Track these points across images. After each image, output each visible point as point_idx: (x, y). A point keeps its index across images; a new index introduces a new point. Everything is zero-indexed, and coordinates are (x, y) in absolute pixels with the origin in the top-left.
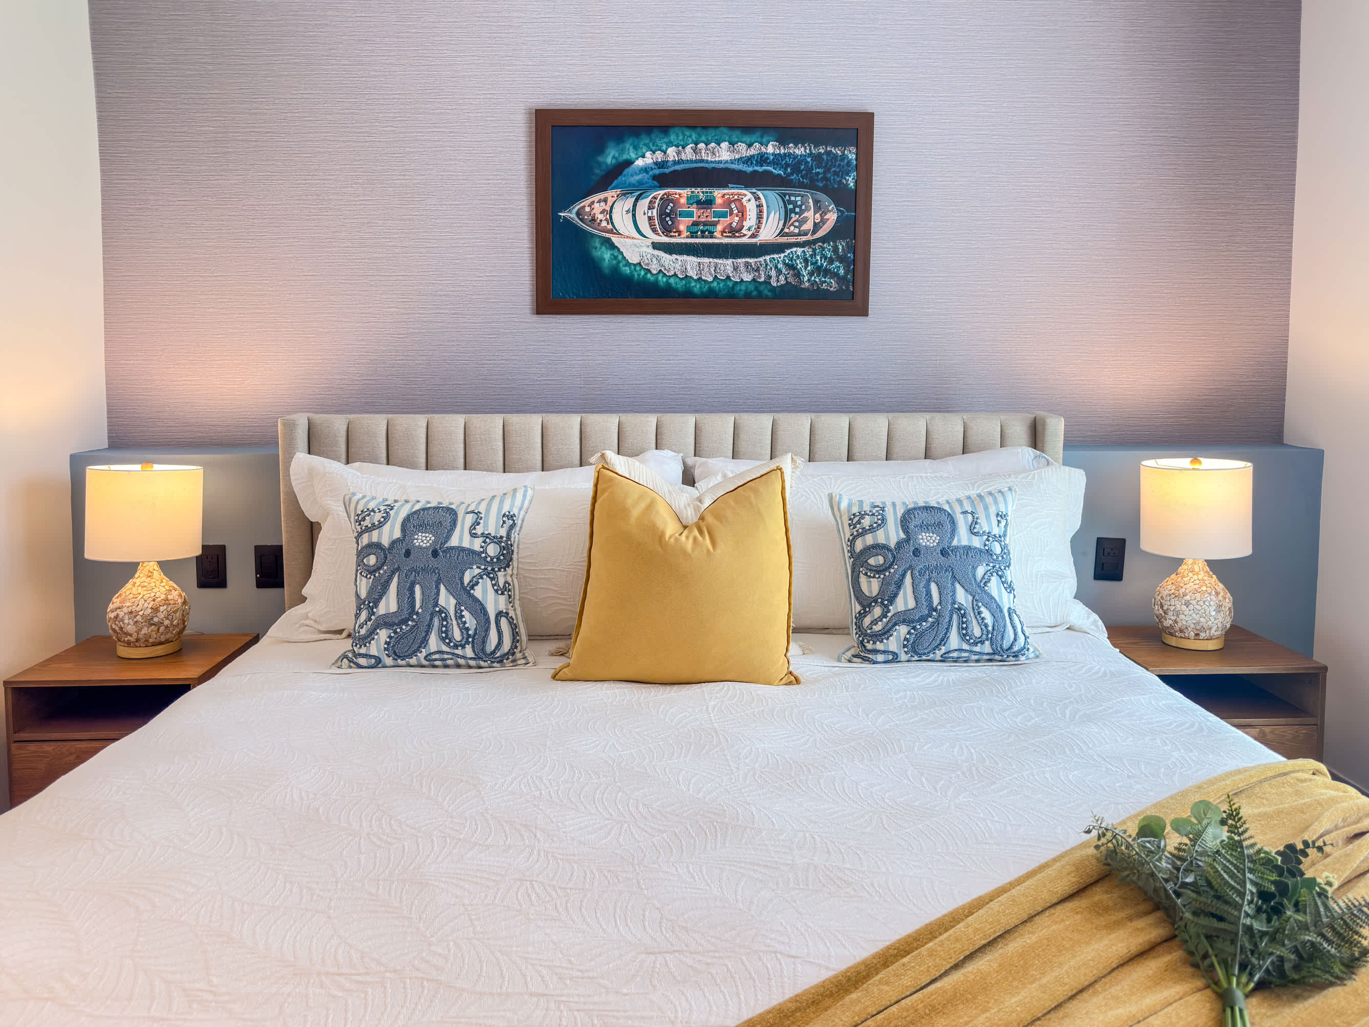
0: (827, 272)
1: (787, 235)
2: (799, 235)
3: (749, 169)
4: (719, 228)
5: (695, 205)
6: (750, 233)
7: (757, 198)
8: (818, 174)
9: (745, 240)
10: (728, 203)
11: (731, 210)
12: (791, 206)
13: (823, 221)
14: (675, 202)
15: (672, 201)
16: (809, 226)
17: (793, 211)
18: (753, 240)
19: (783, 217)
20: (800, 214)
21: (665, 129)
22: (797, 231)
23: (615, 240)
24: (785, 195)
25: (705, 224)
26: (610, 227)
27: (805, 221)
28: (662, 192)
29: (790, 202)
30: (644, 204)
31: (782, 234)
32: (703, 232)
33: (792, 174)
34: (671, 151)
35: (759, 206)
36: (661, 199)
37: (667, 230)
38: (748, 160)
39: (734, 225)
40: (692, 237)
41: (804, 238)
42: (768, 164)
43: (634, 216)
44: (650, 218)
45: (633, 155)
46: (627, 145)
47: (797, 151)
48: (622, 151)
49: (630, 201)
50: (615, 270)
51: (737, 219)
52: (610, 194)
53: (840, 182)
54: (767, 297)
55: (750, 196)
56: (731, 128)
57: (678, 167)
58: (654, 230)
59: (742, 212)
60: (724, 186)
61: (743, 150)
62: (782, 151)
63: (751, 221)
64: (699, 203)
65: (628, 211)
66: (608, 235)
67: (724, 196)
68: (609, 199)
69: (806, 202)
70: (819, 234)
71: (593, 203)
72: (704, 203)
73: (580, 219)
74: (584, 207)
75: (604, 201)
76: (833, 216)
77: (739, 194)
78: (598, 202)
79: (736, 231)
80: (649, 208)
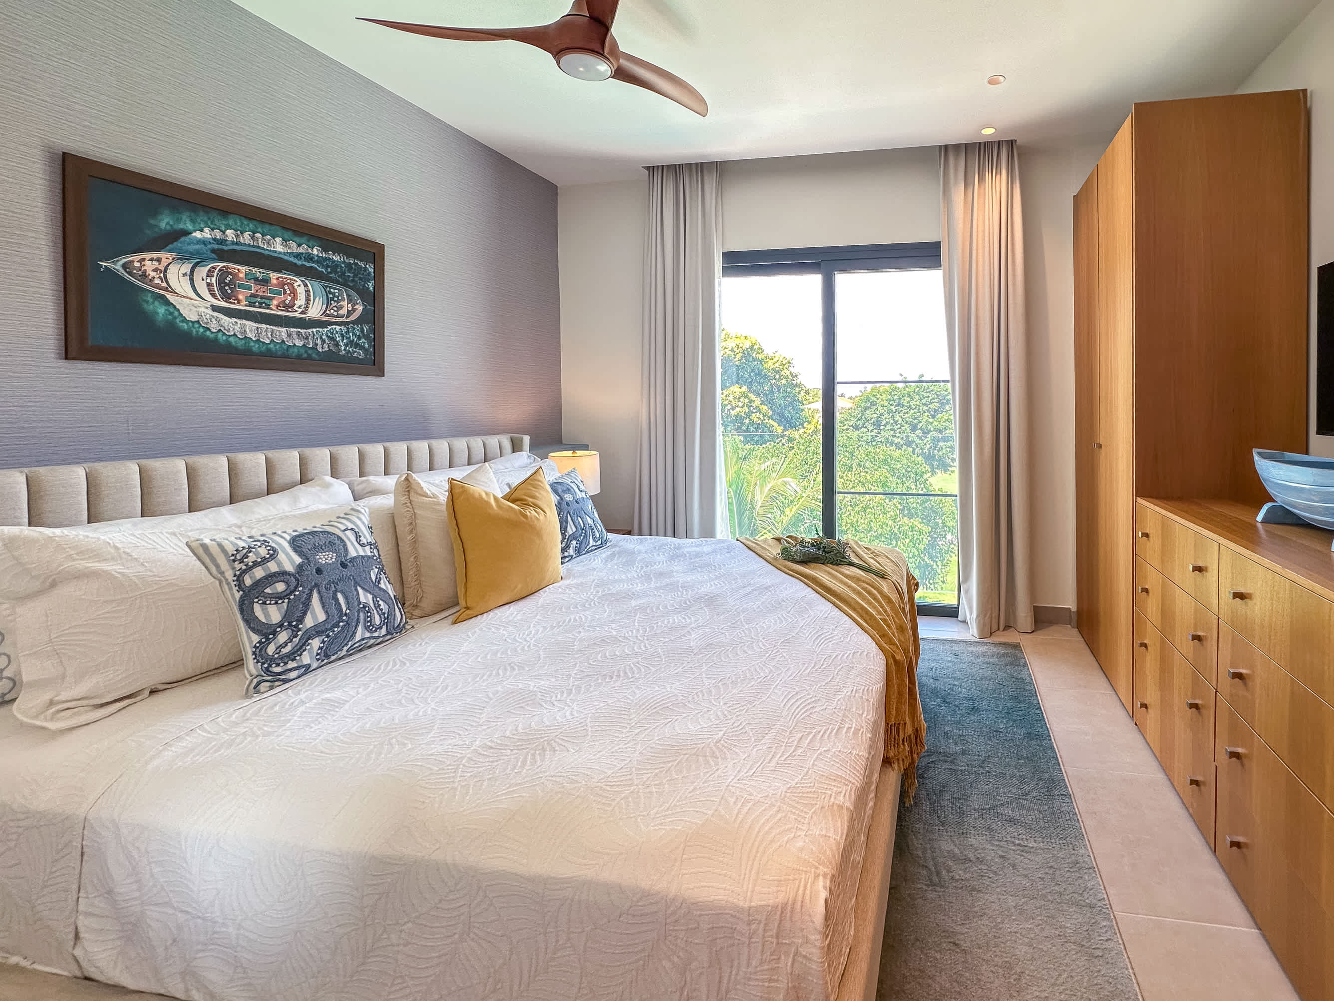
0: (357, 345)
1: (328, 315)
2: (335, 316)
3: (299, 263)
4: (275, 302)
5: (252, 281)
6: (300, 310)
7: (306, 285)
8: (348, 276)
9: (296, 315)
10: (282, 285)
11: (285, 290)
12: (331, 296)
13: (354, 310)
14: (235, 275)
15: (231, 273)
16: (344, 311)
17: (332, 299)
18: (304, 316)
19: (325, 302)
20: (338, 302)
21: (222, 213)
22: (335, 314)
23: (170, 297)
24: (327, 287)
25: (262, 298)
26: (164, 285)
27: (342, 307)
28: (222, 265)
29: (330, 293)
30: (202, 272)
31: (325, 314)
32: (259, 303)
33: (331, 273)
34: (229, 232)
35: (307, 291)
36: (220, 270)
37: (227, 297)
38: (298, 256)
39: (287, 302)
40: (250, 306)
41: (341, 320)
42: (313, 262)
43: (192, 280)
44: (208, 284)
45: (189, 226)
46: (184, 217)
47: (334, 257)
48: (179, 220)
49: (186, 268)
50: (171, 324)
51: (289, 298)
52: (166, 256)
53: (364, 286)
54: (314, 360)
55: (299, 282)
56: (283, 228)
57: (236, 248)
58: (213, 295)
59: (294, 293)
60: (279, 271)
61: (294, 247)
62: (324, 255)
63: (301, 301)
64: (256, 279)
65: (185, 275)
66: (161, 292)
67: (278, 278)
68: (164, 260)
69: (342, 295)
70: (351, 319)
71: (144, 260)
72: (261, 281)
73: (129, 273)
74: (132, 262)
75: (159, 260)
76: (360, 308)
77: (291, 280)
78: (152, 260)
79: (289, 307)
80: (208, 276)
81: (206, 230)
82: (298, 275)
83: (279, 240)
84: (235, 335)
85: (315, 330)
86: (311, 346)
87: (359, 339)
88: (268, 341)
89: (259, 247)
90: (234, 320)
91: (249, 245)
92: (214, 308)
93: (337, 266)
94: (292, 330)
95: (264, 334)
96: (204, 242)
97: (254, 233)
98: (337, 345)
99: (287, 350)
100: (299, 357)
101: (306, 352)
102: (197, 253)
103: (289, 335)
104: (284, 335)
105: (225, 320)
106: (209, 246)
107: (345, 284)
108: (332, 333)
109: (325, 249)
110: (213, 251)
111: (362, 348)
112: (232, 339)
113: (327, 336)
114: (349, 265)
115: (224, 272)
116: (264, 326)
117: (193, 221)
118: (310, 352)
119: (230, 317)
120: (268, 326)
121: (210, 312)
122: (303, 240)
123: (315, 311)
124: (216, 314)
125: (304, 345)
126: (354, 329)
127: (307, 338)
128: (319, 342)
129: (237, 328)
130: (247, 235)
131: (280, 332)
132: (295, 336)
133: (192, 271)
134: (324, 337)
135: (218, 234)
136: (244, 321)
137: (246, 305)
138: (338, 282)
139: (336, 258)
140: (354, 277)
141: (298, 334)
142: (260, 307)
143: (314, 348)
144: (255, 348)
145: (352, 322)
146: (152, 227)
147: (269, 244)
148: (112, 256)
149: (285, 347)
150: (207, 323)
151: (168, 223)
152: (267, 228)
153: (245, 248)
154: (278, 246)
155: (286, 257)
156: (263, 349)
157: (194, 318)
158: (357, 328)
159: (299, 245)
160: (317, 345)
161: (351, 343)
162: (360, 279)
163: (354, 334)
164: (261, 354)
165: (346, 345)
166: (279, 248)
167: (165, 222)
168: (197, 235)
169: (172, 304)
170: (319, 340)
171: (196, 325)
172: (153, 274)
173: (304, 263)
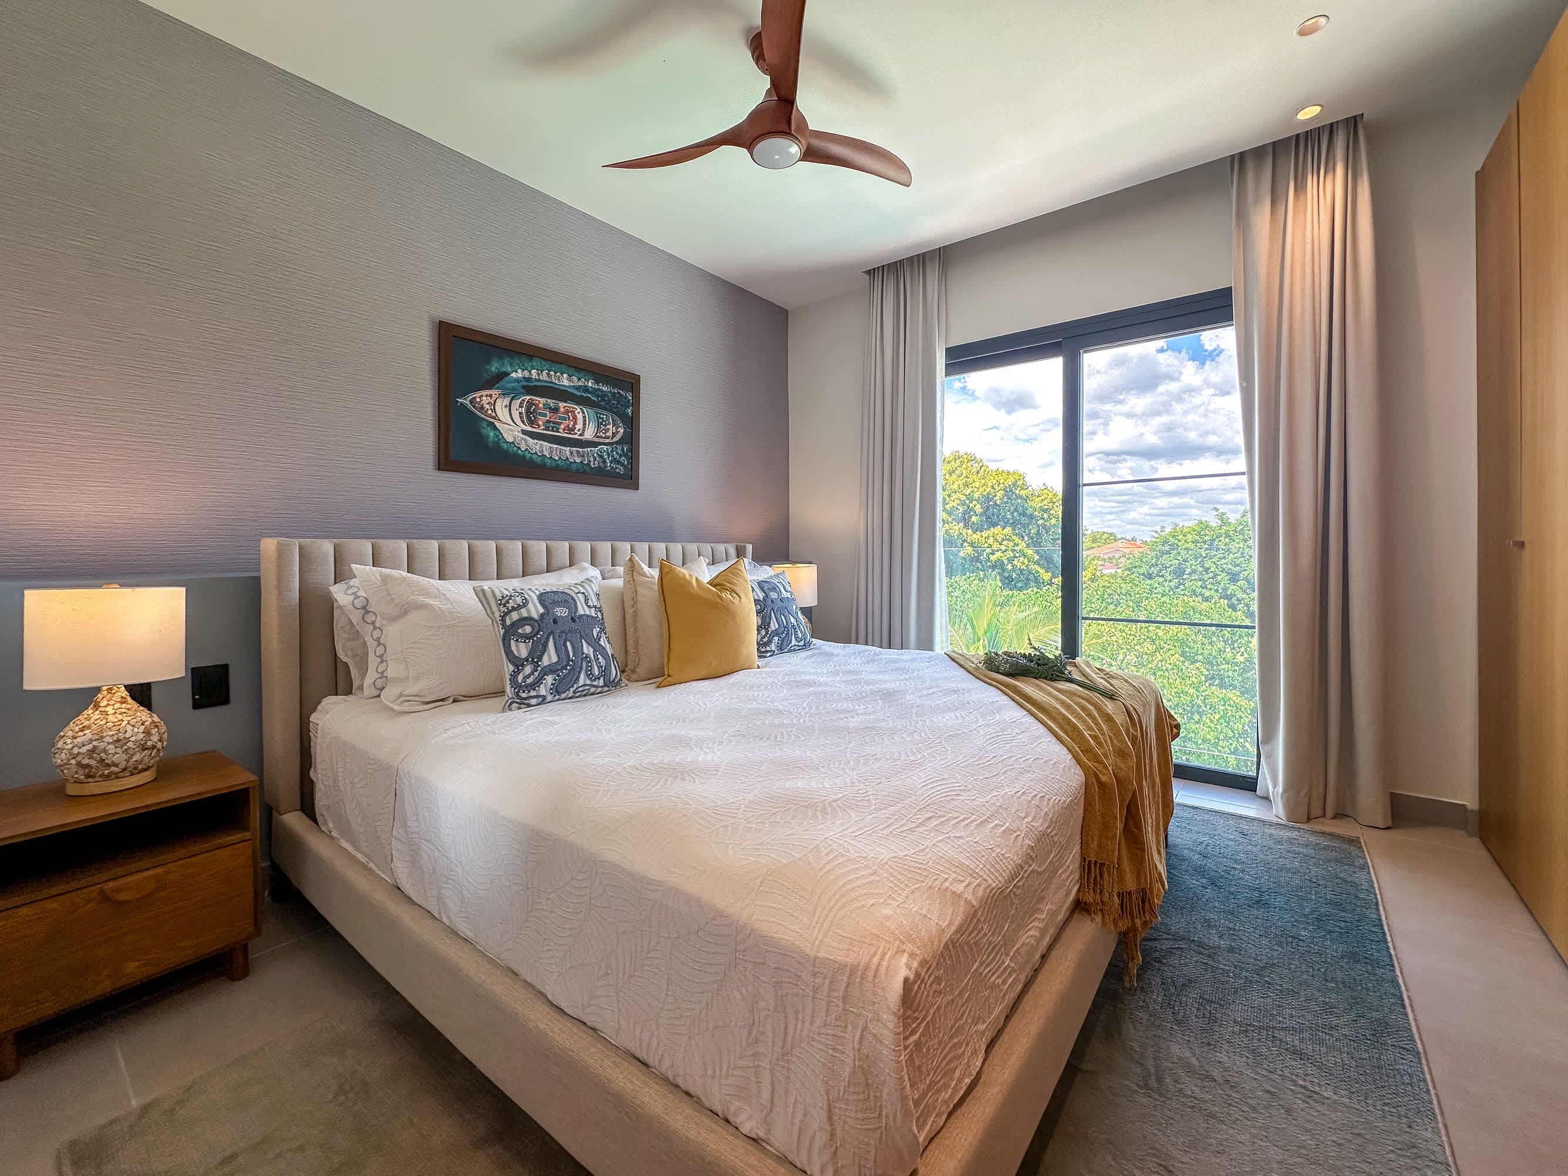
0: (619, 462)
1: (598, 437)
2: (604, 438)
3: (579, 394)
4: (562, 427)
5: (548, 410)
6: (579, 433)
7: (583, 413)
8: (614, 404)
9: (576, 436)
10: (567, 412)
11: (569, 416)
12: (601, 421)
13: (617, 432)
14: (537, 405)
15: (534, 404)
16: (610, 434)
17: (601, 423)
18: (581, 438)
19: (597, 426)
20: (605, 425)
21: (531, 357)
22: (604, 435)
23: (497, 424)
24: (598, 413)
25: (554, 423)
26: (494, 414)
27: (608, 429)
28: (528, 398)
29: (600, 418)
30: (516, 403)
31: (596, 436)
32: (553, 428)
33: (600, 401)
34: (534, 372)
35: (584, 417)
36: (527, 402)
37: (532, 423)
38: (578, 388)
39: (571, 426)
40: (545, 430)
41: (607, 441)
42: (589, 393)
43: (510, 410)
44: (520, 413)
45: (509, 369)
46: (506, 362)
47: (603, 388)
48: (503, 365)
49: (507, 401)
50: (497, 444)
51: (572, 423)
52: (495, 392)
53: (625, 412)
54: (588, 474)
55: (579, 410)
56: (569, 366)
57: (537, 384)
58: (523, 422)
59: (575, 418)
60: (566, 402)
61: (575, 381)
62: (596, 387)
63: (579, 426)
64: (550, 408)
65: (506, 406)
66: (492, 420)
67: (565, 407)
68: (493, 396)
69: (608, 419)
70: (616, 439)
71: (482, 396)
72: (553, 409)
73: (473, 406)
74: (475, 398)
75: (491, 396)
76: (622, 430)
77: (573, 408)
78: (486, 396)
79: (571, 430)
80: (520, 407)
81: (519, 371)
82: (578, 404)
83: (565, 375)
84: (536, 453)
85: (589, 449)
86: (586, 462)
87: (620, 457)
88: (557, 458)
89: (552, 383)
90: (536, 441)
91: (546, 381)
92: (524, 432)
93: (605, 395)
94: (574, 449)
95: (555, 452)
96: (517, 380)
97: (549, 371)
98: (604, 462)
99: (570, 465)
100: (577, 471)
101: (583, 467)
102: (514, 389)
103: (571, 453)
104: (568, 453)
105: (530, 441)
106: (521, 384)
107: (611, 411)
108: (601, 452)
109: (597, 383)
110: (524, 387)
111: (623, 465)
112: (534, 456)
113: (598, 454)
114: (614, 394)
115: (530, 403)
116: (555, 446)
117: (511, 365)
118: (585, 467)
119: (533, 439)
120: (557, 446)
121: (520, 435)
122: (581, 375)
123: (589, 435)
124: (524, 436)
125: (581, 462)
126: (617, 448)
127: (584, 456)
128: (592, 459)
129: (538, 447)
130: (544, 373)
131: (565, 451)
132: (575, 454)
133: (510, 403)
134: (595, 455)
135: (526, 374)
136: (542, 442)
137: (543, 430)
138: (605, 409)
139: (605, 389)
140: (617, 404)
141: (578, 452)
142: (553, 431)
143: (588, 464)
144: (549, 462)
145: (616, 443)
146: (486, 371)
147: (559, 380)
148: (464, 394)
149: (568, 463)
150: (519, 444)
151: (496, 368)
152: (558, 366)
153: (544, 384)
154: (565, 381)
155: (569, 390)
156: (554, 464)
157: (511, 440)
158: (619, 448)
159: (579, 380)
160: (590, 461)
161: (614, 460)
162: (622, 405)
163: (617, 453)
164: (552, 469)
165: (611, 462)
166: (566, 383)
167: (494, 367)
168: (514, 375)
169: (498, 429)
170: (591, 457)
171: (512, 446)
172: (487, 406)
173: (583, 394)
